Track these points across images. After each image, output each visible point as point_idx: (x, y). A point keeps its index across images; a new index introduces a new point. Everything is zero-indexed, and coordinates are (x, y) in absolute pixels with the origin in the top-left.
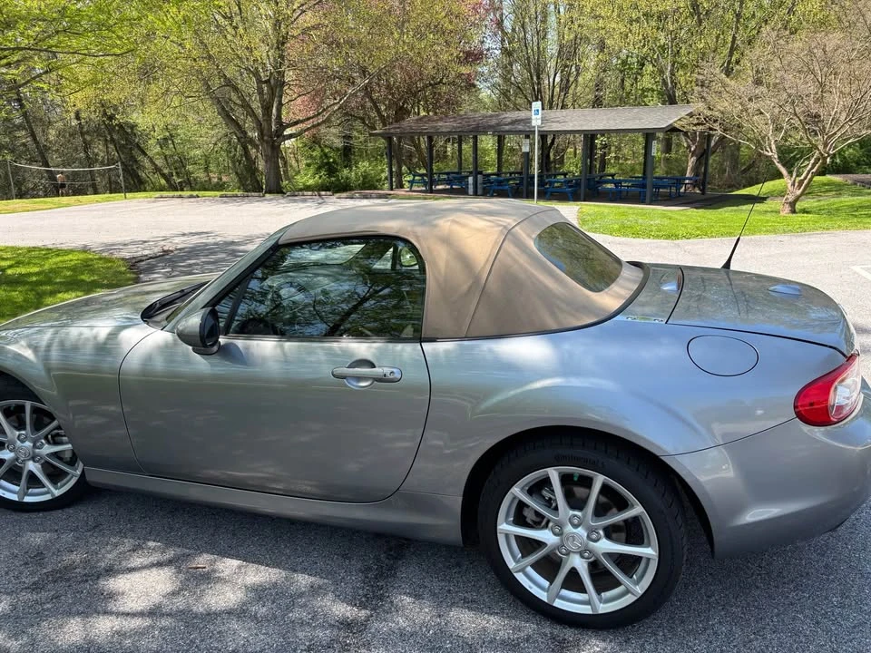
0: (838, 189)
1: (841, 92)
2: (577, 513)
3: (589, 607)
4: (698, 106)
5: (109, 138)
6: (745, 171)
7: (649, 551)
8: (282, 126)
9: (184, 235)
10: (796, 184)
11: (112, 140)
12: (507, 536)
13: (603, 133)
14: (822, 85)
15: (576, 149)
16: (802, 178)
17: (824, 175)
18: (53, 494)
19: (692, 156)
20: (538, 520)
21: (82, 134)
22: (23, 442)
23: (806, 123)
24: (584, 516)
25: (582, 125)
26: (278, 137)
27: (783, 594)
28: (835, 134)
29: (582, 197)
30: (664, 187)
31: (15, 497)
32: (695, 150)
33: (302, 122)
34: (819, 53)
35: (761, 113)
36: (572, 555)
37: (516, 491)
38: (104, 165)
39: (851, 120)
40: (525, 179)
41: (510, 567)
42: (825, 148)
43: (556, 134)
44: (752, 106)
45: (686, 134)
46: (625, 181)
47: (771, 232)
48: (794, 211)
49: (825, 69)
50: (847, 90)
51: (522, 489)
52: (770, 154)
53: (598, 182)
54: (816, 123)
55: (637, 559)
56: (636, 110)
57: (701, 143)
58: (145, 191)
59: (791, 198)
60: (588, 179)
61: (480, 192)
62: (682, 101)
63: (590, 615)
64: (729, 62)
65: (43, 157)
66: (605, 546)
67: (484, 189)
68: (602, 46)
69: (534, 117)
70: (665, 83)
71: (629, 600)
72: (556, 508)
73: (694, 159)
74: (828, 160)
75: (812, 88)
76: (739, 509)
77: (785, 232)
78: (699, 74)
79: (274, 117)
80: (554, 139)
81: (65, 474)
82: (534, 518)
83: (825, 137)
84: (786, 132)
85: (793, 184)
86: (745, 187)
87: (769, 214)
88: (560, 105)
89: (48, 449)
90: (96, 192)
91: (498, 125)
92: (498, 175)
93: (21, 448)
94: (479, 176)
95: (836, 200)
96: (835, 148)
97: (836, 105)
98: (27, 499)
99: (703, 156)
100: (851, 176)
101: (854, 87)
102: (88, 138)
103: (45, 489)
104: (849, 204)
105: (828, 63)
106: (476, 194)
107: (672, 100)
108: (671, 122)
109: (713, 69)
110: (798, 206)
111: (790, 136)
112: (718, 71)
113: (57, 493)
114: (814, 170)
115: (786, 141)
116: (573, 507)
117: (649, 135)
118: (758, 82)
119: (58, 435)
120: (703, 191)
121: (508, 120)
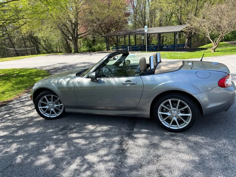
0: (227, 45)
1: (226, 20)
2: (174, 108)
3: (178, 128)
4: (188, 25)
5: (30, 40)
6: (201, 42)
7: (190, 115)
8: (78, 35)
9: (59, 64)
10: (215, 44)
11: (32, 41)
12: (160, 114)
13: (162, 33)
14: (221, 18)
15: (155, 38)
16: (217, 42)
17: (222, 42)
18: (57, 116)
20: (166, 111)
21: (24, 40)
22: (51, 104)
23: (217, 28)
24: (176, 109)
26: (77, 38)
27: (217, 125)
28: (225, 31)
29: (158, 50)
30: (180, 47)
31: (49, 116)
32: (187, 37)
33: (83, 34)
34: (220, 10)
35: (205, 26)
36: (174, 117)
37: (162, 105)
38: (30, 48)
39: (229, 27)
40: (143, 46)
41: (161, 121)
42: (223, 34)
43: (150, 34)
44: (203, 24)
45: (185, 32)
46: (169, 46)
47: (209, 56)
48: (215, 51)
49: (222, 14)
50: (228, 19)
51: (163, 104)
52: (208, 37)
53: (162, 46)
54: (220, 28)
55: (187, 116)
56: (172, 27)
57: (189, 35)
58: (41, 54)
59: (214, 48)
60: (160, 46)
62: (184, 24)
63: (177, 129)
64: (196, 13)
65: (14, 46)
66: (181, 114)
67: (132, 49)
68: (161, 10)
69: (145, 30)
70: (179, 19)
71: (186, 125)
72: (170, 108)
73: (187, 39)
74: (223, 38)
75: (218, 19)
76: (208, 105)
77: (213, 56)
78: (188, 16)
79: (76, 33)
80: (149, 35)
81: (59, 111)
82: (165, 110)
83: (222, 32)
84: (212, 31)
86: (201, 46)
87: (208, 53)
88: (151, 26)
89: (56, 106)
90: (28, 55)
91: (136, 32)
92: (135, 45)
93: (50, 105)
94: (131, 46)
95: (226, 48)
96: (225, 34)
97: (225, 23)
98: (51, 117)
99: (190, 38)
100: (230, 42)
101: (229, 18)
102: (25, 40)
103: (55, 115)
104: (229, 49)
105: (222, 12)
106: (130, 51)
107: (181, 24)
108: (181, 29)
109: (192, 15)
110: (216, 50)
111: (213, 32)
112: (193, 15)
113: (58, 115)
114: (220, 40)
115: (212, 33)
116: (174, 107)
117: (175, 33)
118: (204, 18)
119: (58, 102)
120: (190, 47)
121: (138, 31)
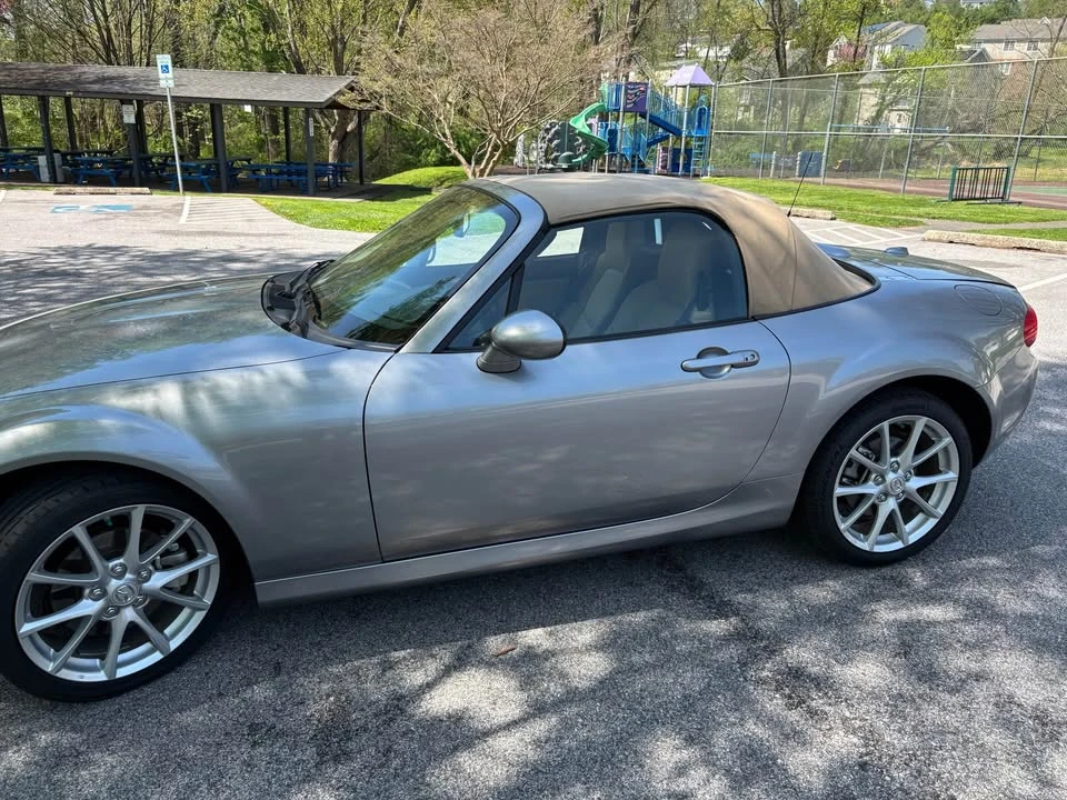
2: (894, 459)
7: (951, 476)
10: (474, 170)
18: (164, 651)
19: (333, 139)
22: (120, 577)
25: (210, 92)
31: (101, 676)
32: (335, 133)
36: (889, 499)
37: (854, 451)
40: (135, 161)
41: (841, 528)
42: (505, 135)
51: (856, 449)
52: (443, 139)
61: (60, 178)
69: (162, 75)
71: (932, 523)
73: (335, 142)
85: (474, 174)
88: (145, 61)
94: (56, 155)
98: (121, 673)
99: (343, 140)
106: (54, 181)
113: (173, 644)
114: (495, 159)
120: (362, 181)
121: (92, 77)
